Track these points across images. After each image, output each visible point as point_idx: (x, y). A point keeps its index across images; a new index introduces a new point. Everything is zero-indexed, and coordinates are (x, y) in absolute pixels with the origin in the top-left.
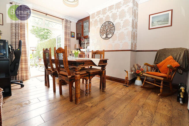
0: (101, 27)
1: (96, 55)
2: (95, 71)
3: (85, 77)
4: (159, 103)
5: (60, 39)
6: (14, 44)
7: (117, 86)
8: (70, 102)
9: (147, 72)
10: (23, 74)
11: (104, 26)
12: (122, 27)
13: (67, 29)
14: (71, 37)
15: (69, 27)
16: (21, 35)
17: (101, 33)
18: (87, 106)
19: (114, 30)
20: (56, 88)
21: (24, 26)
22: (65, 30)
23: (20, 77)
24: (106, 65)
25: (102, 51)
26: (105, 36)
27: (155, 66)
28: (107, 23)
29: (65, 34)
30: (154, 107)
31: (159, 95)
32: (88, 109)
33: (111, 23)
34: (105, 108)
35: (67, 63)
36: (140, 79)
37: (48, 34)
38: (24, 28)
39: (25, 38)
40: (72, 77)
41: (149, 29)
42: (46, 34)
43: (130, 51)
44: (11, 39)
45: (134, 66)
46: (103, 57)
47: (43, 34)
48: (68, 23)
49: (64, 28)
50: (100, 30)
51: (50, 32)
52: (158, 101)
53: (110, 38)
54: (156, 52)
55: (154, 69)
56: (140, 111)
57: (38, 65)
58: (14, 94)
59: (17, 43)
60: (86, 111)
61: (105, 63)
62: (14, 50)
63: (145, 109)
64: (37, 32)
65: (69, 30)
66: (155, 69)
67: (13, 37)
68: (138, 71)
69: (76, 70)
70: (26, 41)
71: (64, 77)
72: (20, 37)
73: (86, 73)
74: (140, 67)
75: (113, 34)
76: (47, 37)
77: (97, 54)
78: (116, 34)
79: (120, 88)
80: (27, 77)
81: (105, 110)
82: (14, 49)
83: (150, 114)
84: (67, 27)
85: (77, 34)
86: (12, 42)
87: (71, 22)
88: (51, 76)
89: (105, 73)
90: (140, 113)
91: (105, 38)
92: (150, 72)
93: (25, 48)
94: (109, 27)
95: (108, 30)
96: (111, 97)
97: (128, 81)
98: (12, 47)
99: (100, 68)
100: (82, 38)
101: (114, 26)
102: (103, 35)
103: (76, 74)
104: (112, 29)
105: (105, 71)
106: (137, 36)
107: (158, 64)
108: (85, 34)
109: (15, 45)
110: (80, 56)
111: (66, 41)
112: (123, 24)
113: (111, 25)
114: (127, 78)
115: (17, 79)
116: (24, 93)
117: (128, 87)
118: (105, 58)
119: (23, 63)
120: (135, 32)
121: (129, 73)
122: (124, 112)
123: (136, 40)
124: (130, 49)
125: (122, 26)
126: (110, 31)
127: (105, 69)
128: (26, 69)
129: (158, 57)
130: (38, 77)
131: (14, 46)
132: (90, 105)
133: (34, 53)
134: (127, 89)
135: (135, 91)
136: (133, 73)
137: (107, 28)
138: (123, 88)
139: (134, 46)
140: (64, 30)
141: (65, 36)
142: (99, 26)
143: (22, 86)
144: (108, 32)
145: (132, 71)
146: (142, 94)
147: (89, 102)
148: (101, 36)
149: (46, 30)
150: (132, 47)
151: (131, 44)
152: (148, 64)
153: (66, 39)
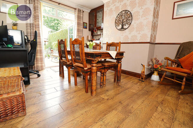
0: (117, 17)
1: (110, 47)
2: (110, 64)
3: (101, 70)
4: (180, 101)
5: (72, 30)
6: (30, 34)
7: (131, 80)
8: (86, 93)
9: (167, 67)
10: (38, 64)
11: (120, 15)
12: (140, 17)
13: (80, 19)
14: (84, 28)
15: (81, 17)
16: (35, 26)
17: (117, 23)
18: (103, 99)
19: (132, 20)
20: (71, 79)
21: (38, 16)
22: (78, 20)
23: (35, 67)
24: (122, 58)
25: (118, 43)
26: (120, 26)
27: (176, 61)
28: (124, 12)
29: (78, 25)
30: (175, 104)
31: (179, 92)
32: (104, 101)
33: (129, 12)
34: (122, 102)
35: (84, 55)
36: (157, 74)
37: (58, 25)
38: (38, 19)
39: (39, 29)
40: (88, 69)
41: (173, 19)
42: (56, 25)
43: (149, 44)
44: (27, 30)
45: (152, 60)
46: (119, 50)
47: (54, 25)
48: (81, 12)
49: (76, 19)
50: (116, 20)
51: (61, 23)
52: (178, 98)
53: (126, 29)
54: (180, 45)
55: (174, 64)
56: (159, 107)
57: (51, 56)
58: (32, 83)
59: (32, 34)
60: (103, 103)
61: (122, 56)
62: (29, 41)
63: (165, 106)
64: (47, 22)
65: (82, 20)
66: (176, 64)
67: (28, 27)
68: (156, 66)
69: (93, 62)
70: (41, 32)
71: (80, 69)
72: (34, 28)
73: (101, 65)
74: (159, 61)
75: (130, 24)
76: (58, 29)
77: (113, 46)
78: (133, 25)
79: (135, 82)
80: (42, 67)
81: (122, 103)
82: (30, 39)
83: (171, 111)
84: (80, 17)
85: (90, 25)
86: (27, 33)
87: (83, 12)
88: (66, 67)
89: (121, 67)
90: (159, 109)
91: (121, 29)
92: (170, 67)
93: (40, 39)
94: (126, 17)
95: (125, 20)
96: (127, 91)
97: (144, 76)
98: (28, 38)
99: (115, 61)
100: (95, 29)
101: (132, 16)
102: (119, 26)
103: (93, 66)
104: (129, 18)
105: (121, 64)
106: (157, 26)
107: (180, 58)
108: (98, 25)
109: (31, 36)
110: (94, 48)
111: (79, 32)
112: (142, 13)
113: (128, 15)
114: (144, 72)
115: (33, 69)
116: (41, 82)
117: (144, 82)
118: (121, 51)
119: (39, 54)
120: (156, 22)
121: (146, 67)
122: (142, 107)
123: (156, 31)
124: (149, 41)
125: (141, 15)
126: (126, 21)
127: (121, 62)
128: (41, 59)
129: (181, 51)
130: (52, 68)
131: (29, 37)
132: (106, 98)
133: (46, 44)
134: (143, 84)
135: (152, 87)
136: (150, 67)
137: (123, 18)
138: (139, 82)
139: (153, 38)
140: (76, 21)
141: (78, 27)
142: (115, 15)
143: (39, 76)
144: (124, 22)
145: (149, 65)
146: (160, 90)
147: (105, 95)
148: (116, 26)
149: (56, 21)
150: (151, 39)
151: (151, 36)
152: (169, 58)
153: (78, 30)
